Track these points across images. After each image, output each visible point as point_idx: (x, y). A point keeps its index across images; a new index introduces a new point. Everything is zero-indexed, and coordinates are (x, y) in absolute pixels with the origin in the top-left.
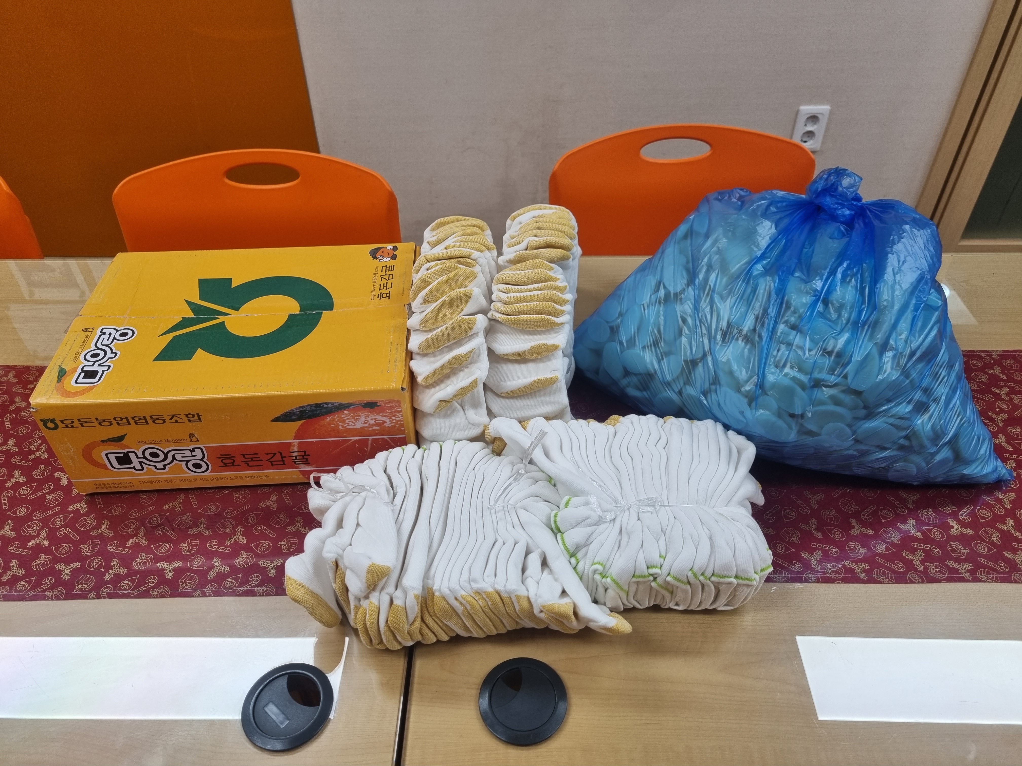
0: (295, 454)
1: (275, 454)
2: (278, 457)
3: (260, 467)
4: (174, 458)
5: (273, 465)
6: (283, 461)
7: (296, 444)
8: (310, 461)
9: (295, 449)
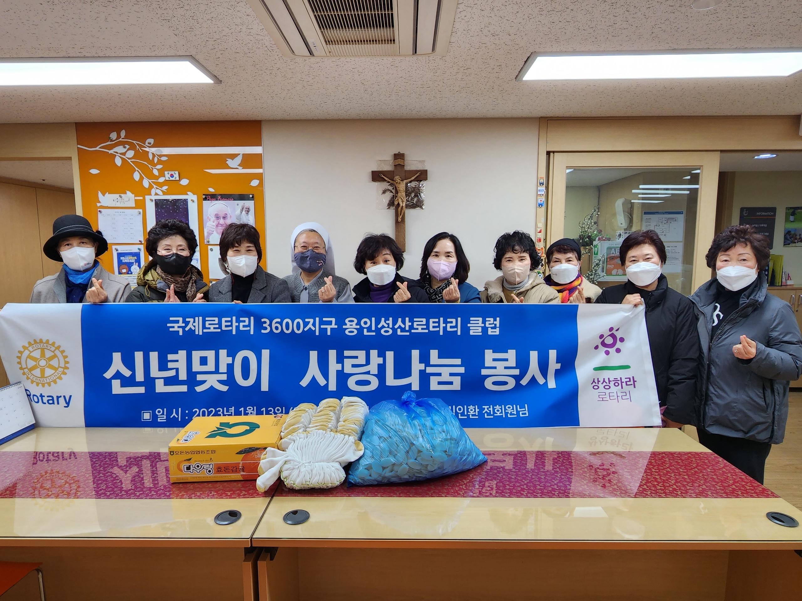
0: (240, 467)
1: (234, 467)
2: (235, 469)
3: (229, 472)
4: (203, 468)
5: (233, 472)
6: (236, 470)
7: (241, 463)
8: (244, 470)
9: (241, 465)
